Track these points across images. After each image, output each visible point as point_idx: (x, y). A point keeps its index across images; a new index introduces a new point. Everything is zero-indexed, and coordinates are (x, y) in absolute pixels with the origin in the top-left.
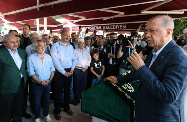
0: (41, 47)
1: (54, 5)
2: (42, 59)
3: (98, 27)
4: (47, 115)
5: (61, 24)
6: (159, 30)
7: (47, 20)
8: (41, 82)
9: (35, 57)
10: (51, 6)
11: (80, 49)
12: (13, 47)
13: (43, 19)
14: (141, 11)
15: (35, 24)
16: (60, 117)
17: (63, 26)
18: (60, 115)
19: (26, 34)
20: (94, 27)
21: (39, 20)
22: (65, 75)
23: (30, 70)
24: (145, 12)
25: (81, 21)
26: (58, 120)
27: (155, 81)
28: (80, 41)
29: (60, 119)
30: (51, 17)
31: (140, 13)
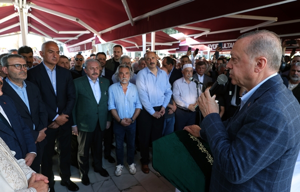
0: (123, 75)
1: (150, 17)
2: (125, 91)
3: (231, 44)
4: (131, 164)
5: (178, 41)
6: (241, 59)
7: (156, 35)
8: (121, 120)
9: (117, 88)
11: (186, 79)
12: (93, 74)
13: (151, 34)
16: (149, 170)
17: (179, 43)
18: (148, 166)
19: (117, 58)
20: (225, 44)
22: (154, 116)
23: (110, 103)
25: (205, 35)
26: (145, 173)
28: (186, 68)
29: (147, 172)
30: (162, 30)
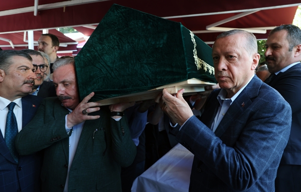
1: (68, 8)
5: (74, 41)
6: (242, 57)
10: (62, 8)
14: (207, 27)
15: (25, 40)
21: (34, 32)
24: (212, 29)
27: (219, 146)
31: (205, 29)
